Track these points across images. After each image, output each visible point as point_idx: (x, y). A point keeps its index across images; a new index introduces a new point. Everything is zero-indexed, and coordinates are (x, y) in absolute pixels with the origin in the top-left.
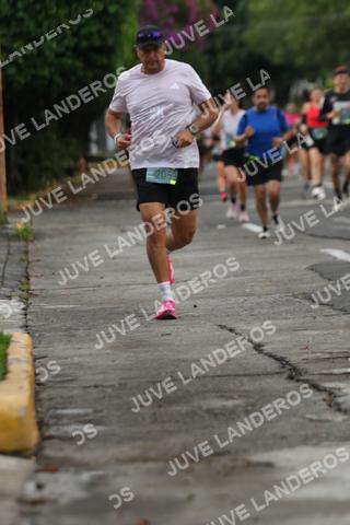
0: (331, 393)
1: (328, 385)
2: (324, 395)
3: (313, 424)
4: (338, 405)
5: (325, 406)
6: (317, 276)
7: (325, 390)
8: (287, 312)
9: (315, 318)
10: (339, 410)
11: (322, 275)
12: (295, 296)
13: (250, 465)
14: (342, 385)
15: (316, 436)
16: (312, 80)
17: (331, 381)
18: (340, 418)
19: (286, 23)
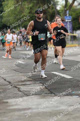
0: (19, 88)
1: (18, 87)
2: (17, 89)
3: (15, 94)
4: (20, 90)
5: (17, 91)
6: (16, 66)
7: (18, 88)
8: (10, 73)
9: (16, 74)
10: (20, 91)
11: (17, 66)
12: (12, 70)
13: (3, 102)
14: (21, 87)
15: (16, 96)
16: (15, 29)
17: (18, 86)
18: (20, 93)
19: (10, 18)
